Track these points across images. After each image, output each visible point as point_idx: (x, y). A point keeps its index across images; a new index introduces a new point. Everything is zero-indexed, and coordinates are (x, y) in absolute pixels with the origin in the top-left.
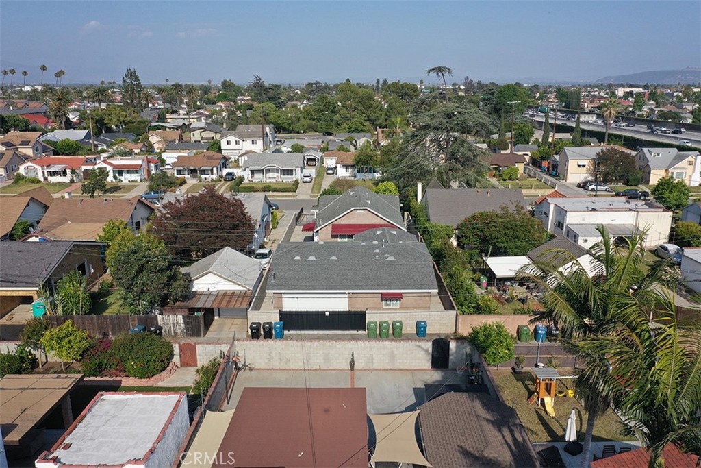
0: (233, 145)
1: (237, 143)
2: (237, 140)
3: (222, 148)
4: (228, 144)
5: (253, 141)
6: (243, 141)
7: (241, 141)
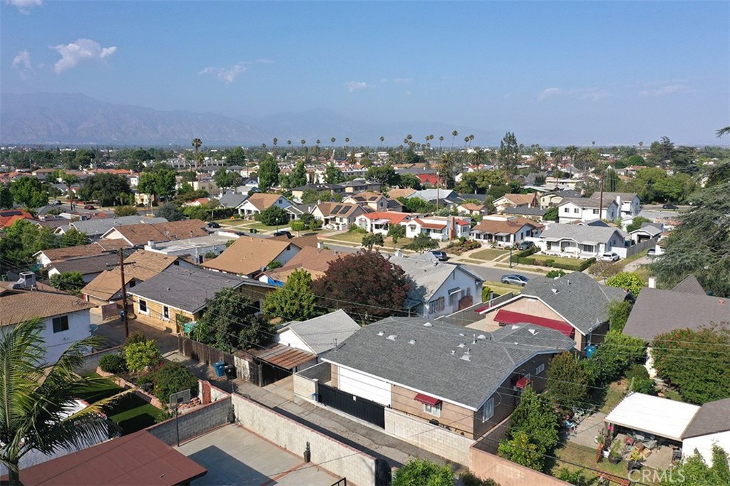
0: (571, 214)
1: (576, 211)
2: (577, 207)
3: (559, 216)
4: (566, 211)
5: (594, 210)
6: (584, 209)
7: (580, 209)
